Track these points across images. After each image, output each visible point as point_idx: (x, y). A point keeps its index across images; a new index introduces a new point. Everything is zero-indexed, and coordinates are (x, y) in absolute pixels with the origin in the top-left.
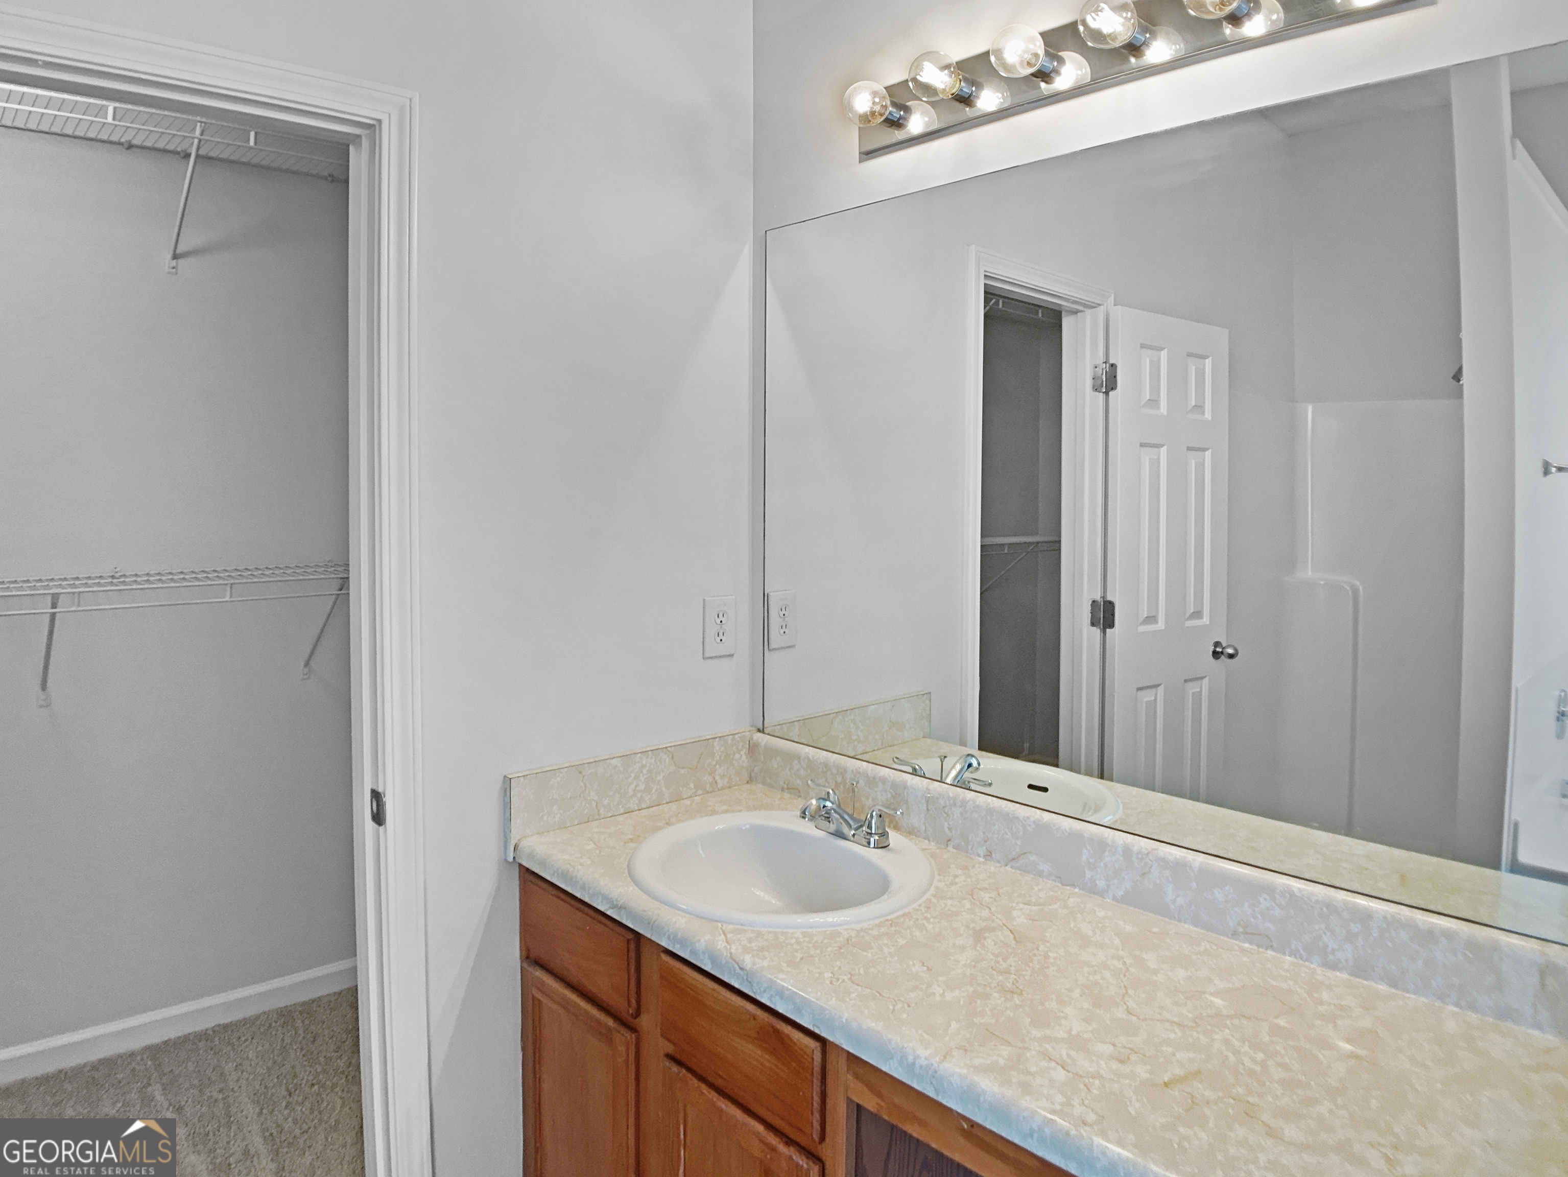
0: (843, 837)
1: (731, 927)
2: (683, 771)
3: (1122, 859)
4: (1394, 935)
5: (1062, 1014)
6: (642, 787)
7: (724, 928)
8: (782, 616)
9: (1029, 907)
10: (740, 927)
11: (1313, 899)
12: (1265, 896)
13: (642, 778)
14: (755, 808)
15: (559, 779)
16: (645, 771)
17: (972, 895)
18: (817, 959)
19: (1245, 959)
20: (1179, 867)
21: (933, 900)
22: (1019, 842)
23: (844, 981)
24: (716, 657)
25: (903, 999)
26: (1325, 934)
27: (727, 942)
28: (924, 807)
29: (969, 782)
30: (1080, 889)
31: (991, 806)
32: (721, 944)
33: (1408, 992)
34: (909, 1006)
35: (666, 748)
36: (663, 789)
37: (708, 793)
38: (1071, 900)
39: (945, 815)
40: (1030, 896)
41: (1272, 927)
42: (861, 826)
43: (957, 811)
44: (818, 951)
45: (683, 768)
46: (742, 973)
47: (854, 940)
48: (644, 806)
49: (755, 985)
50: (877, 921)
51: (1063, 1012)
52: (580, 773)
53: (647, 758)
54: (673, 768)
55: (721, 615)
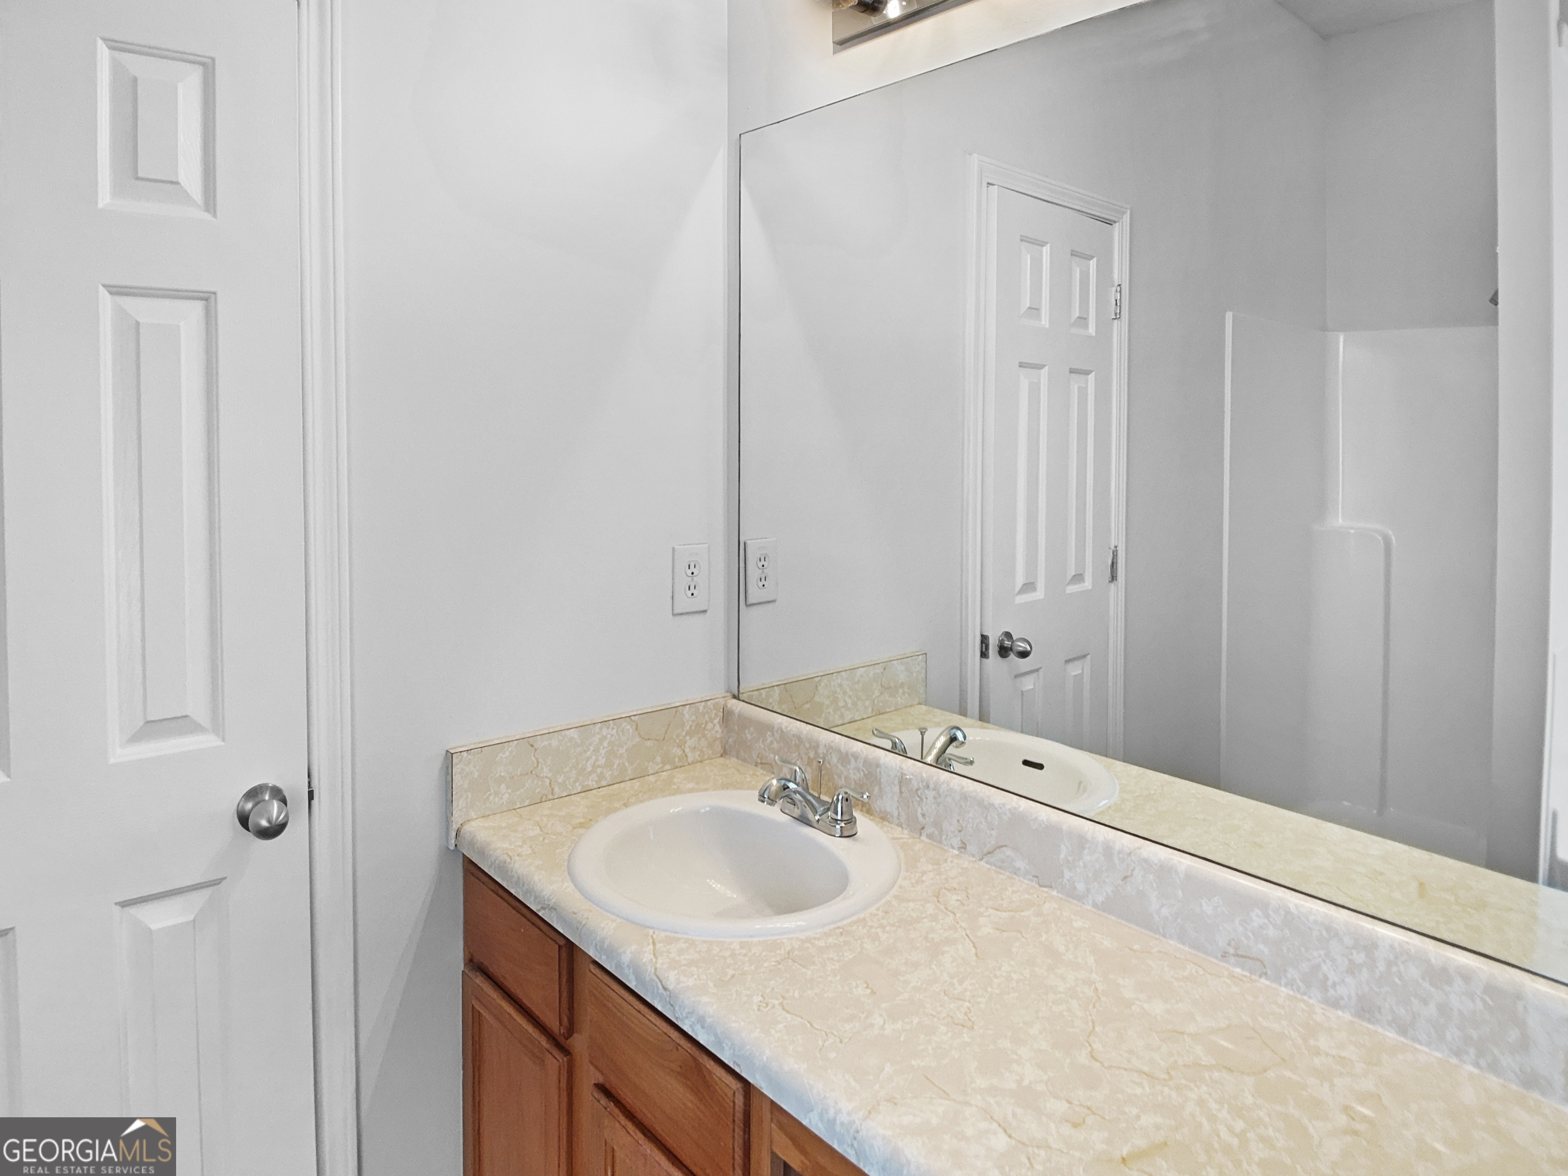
0: (807, 823)
1: (663, 934)
2: (648, 743)
3: (1102, 858)
4: (1402, 968)
5: (1015, 1057)
6: (602, 761)
7: (655, 937)
8: (761, 567)
9: (999, 913)
10: (673, 935)
11: (1312, 918)
12: (1257, 911)
13: (603, 752)
14: (725, 787)
15: (507, 754)
16: (606, 744)
17: (937, 897)
18: (749, 977)
19: (1235, 989)
20: (1164, 871)
21: (894, 903)
22: (994, 833)
23: (773, 1007)
24: (688, 613)
25: (836, 1033)
26: (1324, 961)
27: (654, 955)
28: (897, 789)
29: (950, 759)
30: (1058, 892)
31: (965, 789)
32: (647, 957)
33: (1420, 1043)
34: (841, 1042)
35: (629, 717)
36: (627, 764)
37: (677, 767)
38: (1047, 905)
39: (918, 799)
40: (1003, 899)
41: (1266, 950)
42: (828, 809)
43: (930, 794)
44: (753, 968)
45: (649, 739)
46: (664, 993)
47: (796, 952)
48: (604, 783)
49: (677, 1009)
50: (826, 929)
51: (1016, 1054)
52: (532, 746)
53: (608, 728)
54: (638, 739)
55: (692, 566)
